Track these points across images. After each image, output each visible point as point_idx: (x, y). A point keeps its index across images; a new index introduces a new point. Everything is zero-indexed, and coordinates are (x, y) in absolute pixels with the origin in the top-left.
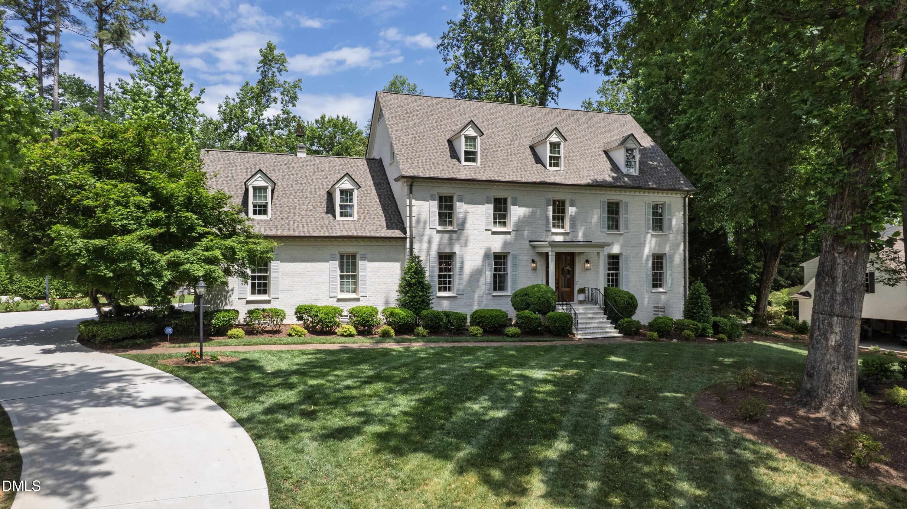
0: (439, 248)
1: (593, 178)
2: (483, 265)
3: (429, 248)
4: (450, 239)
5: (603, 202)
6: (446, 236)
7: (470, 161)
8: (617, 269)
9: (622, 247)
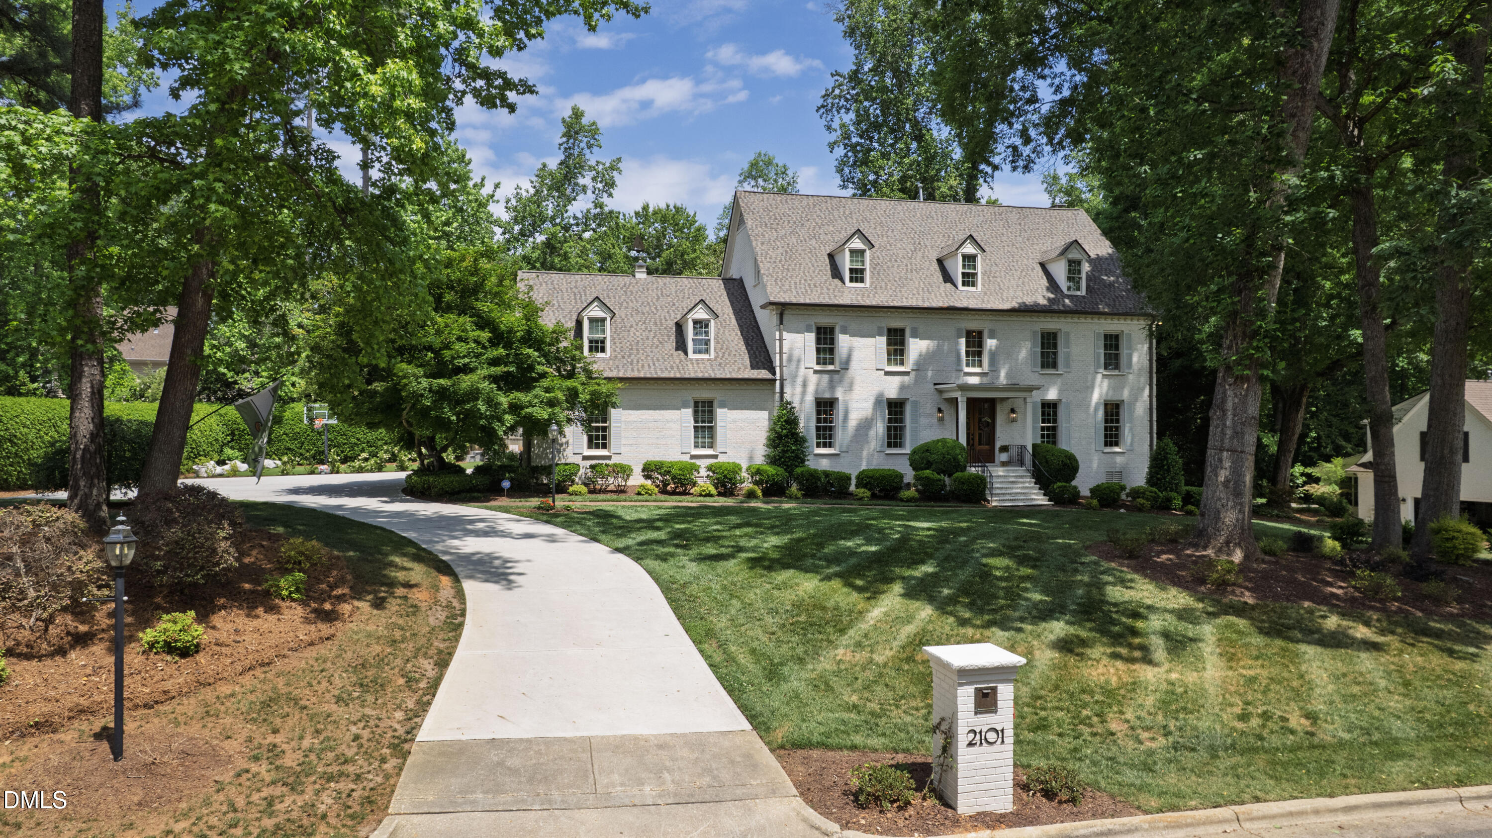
0: (816, 392)
1: (1020, 301)
2: (873, 414)
3: (804, 392)
4: (831, 381)
5: (1035, 333)
6: (826, 378)
7: (857, 281)
8: (1055, 421)
9: (1061, 392)
